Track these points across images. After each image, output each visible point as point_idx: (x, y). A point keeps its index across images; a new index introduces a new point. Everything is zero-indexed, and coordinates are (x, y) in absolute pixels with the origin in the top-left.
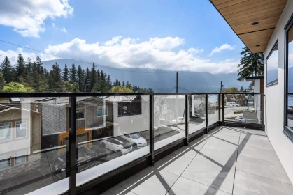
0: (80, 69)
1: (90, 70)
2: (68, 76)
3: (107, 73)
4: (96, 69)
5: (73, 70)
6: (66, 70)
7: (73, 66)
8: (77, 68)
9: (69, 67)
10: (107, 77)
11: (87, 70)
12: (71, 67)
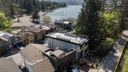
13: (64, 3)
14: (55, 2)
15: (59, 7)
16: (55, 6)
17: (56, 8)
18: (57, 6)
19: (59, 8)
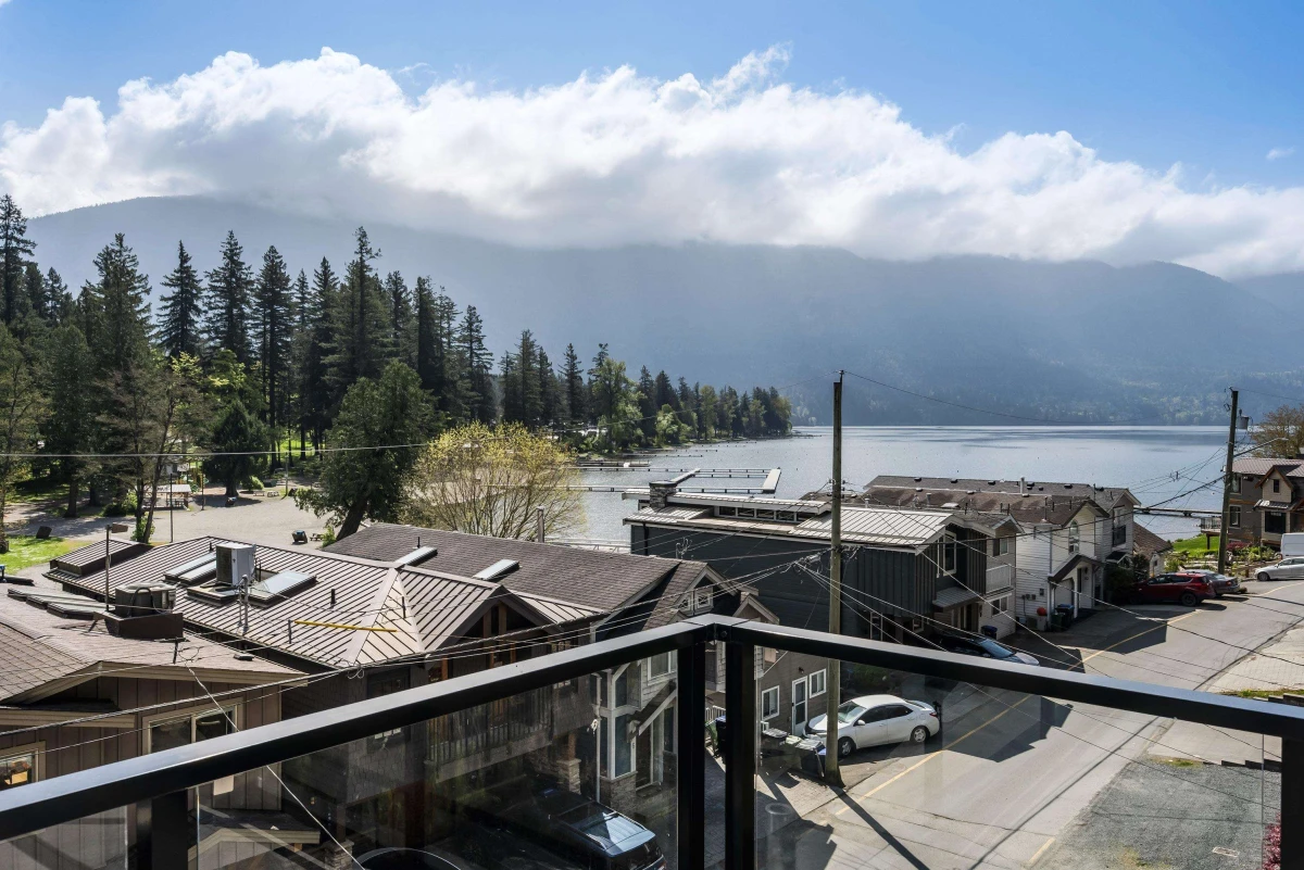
0: (274, 272)
1: (341, 275)
2: (200, 322)
3: (456, 290)
4: (380, 270)
5: (232, 282)
6: (184, 279)
7: (232, 254)
8: (254, 267)
9: (208, 262)
10: (458, 322)
11: (325, 276)
12: (219, 262)
13: (759, 394)
14: (663, 378)
15: (702, 429)
16: (664, 420)
17: (674, 440)
18: (681, 418)
19: (701, 437)
